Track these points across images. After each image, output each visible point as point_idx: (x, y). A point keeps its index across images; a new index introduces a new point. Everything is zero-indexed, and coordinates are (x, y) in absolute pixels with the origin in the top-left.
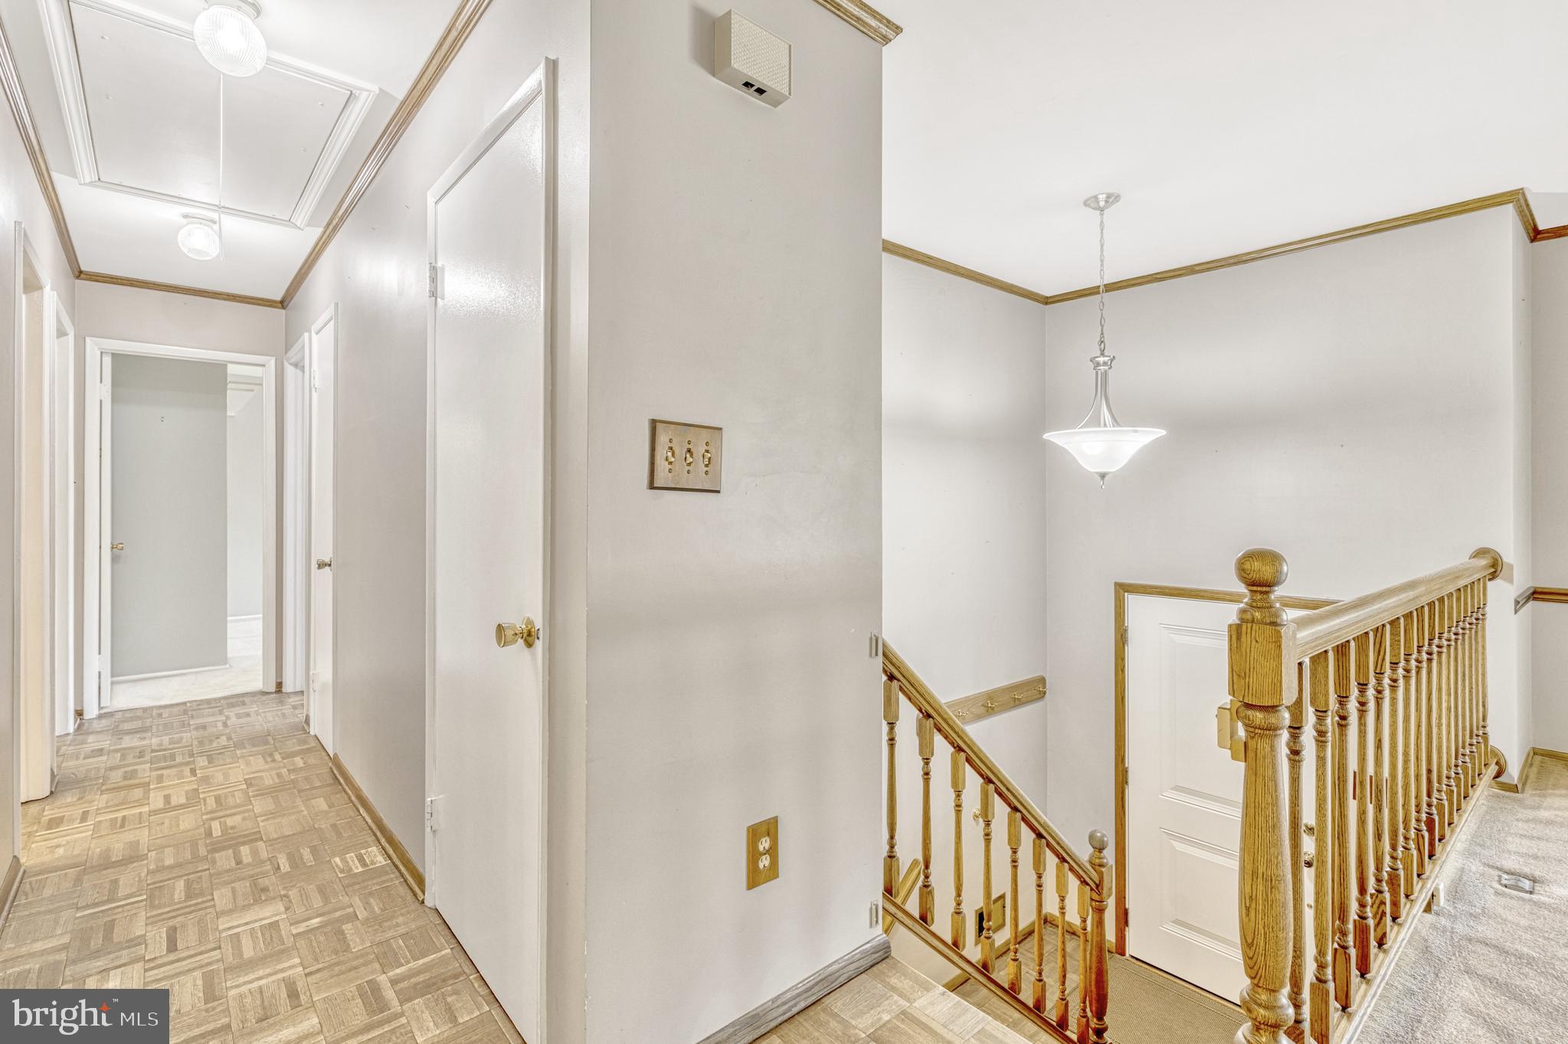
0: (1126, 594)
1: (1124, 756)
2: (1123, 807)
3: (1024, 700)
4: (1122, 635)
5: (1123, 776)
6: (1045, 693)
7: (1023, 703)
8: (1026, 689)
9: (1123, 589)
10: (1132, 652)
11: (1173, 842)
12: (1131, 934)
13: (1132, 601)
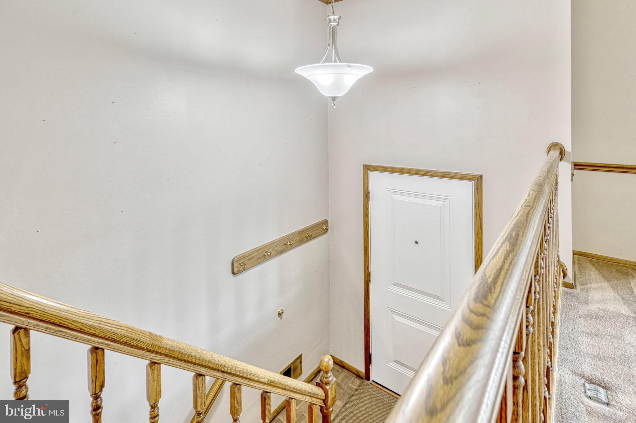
0: (369, 171)
1: (368, 266)
2: (368, 295)
3: (313, 236)
4: (367, 195)
5: (368, 277)
6: (328, 229)
7: (313, 238)
8: (315, 229)
9: (367, 168)
10: (372, 205)
11: (394, 315)
12: (372, 368)
13: (372, 175)
